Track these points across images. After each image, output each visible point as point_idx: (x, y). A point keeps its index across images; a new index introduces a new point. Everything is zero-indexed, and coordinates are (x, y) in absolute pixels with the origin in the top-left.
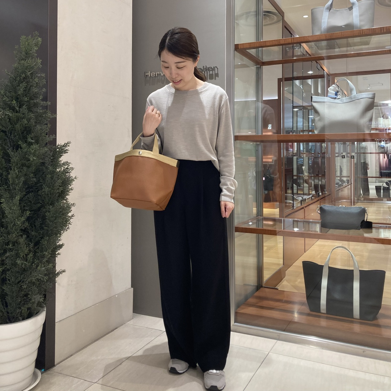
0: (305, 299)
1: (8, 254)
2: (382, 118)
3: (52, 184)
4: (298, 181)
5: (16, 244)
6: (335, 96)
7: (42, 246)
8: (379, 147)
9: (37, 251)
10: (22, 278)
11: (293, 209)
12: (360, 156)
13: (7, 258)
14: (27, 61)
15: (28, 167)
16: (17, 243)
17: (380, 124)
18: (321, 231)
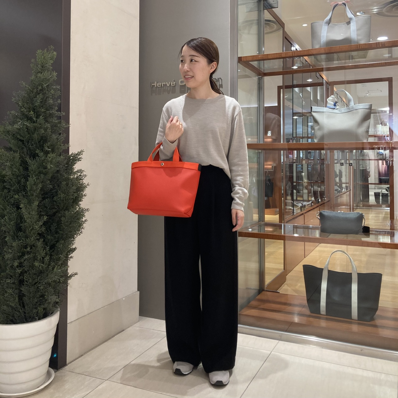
0: (305, 302)
1: (26, 257)
2: (381, 125)
3: (67, 190)
4: (298, 188)
5: (33, 248)
6: (334, 107)
7: (58, 249)
8: (377, 154)
9: (52, 254)
10: (38, 280)
11: (293, 215)
12: (359, 162)
13: (24, 261)
14: (43, 74)
15: (45, 174)
16: (34, 246)
17: (379, 131)
18: (320, 235)
